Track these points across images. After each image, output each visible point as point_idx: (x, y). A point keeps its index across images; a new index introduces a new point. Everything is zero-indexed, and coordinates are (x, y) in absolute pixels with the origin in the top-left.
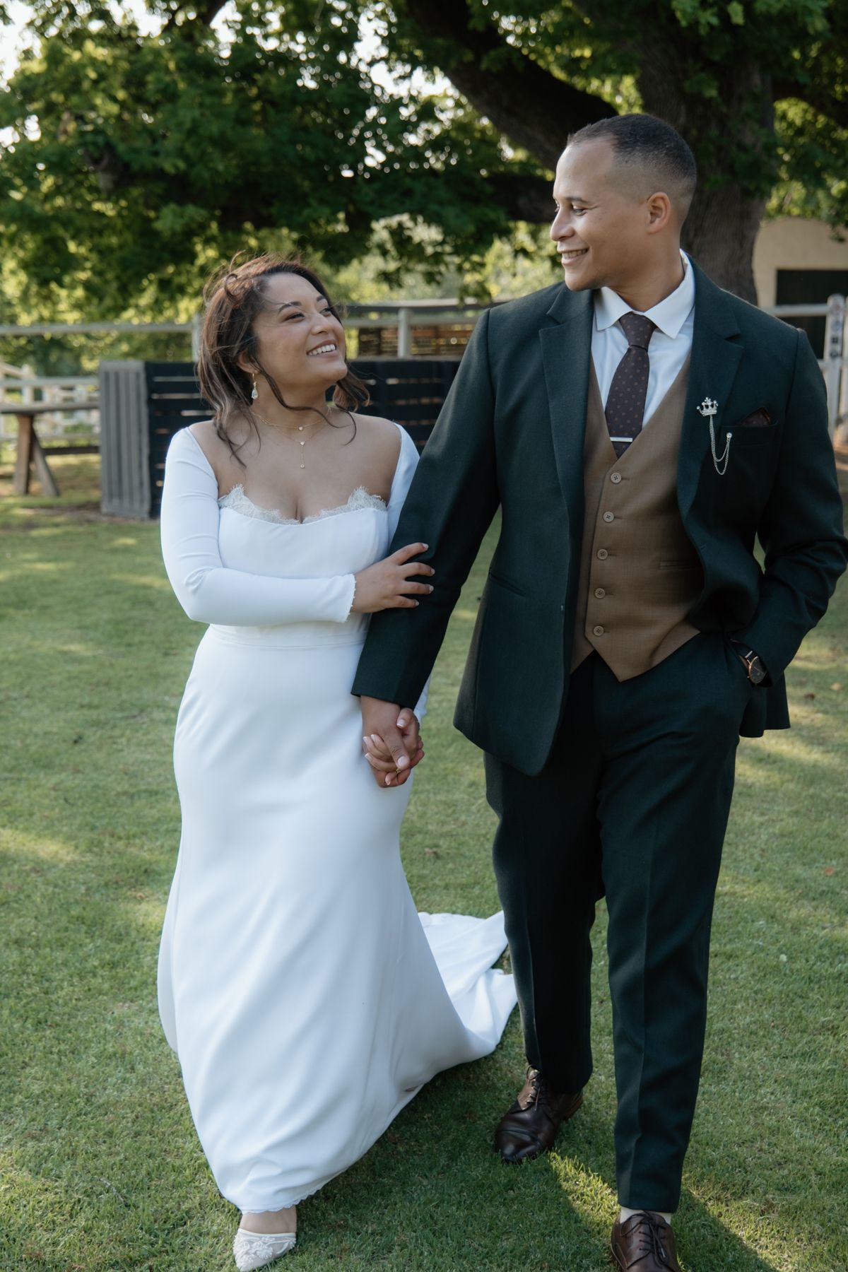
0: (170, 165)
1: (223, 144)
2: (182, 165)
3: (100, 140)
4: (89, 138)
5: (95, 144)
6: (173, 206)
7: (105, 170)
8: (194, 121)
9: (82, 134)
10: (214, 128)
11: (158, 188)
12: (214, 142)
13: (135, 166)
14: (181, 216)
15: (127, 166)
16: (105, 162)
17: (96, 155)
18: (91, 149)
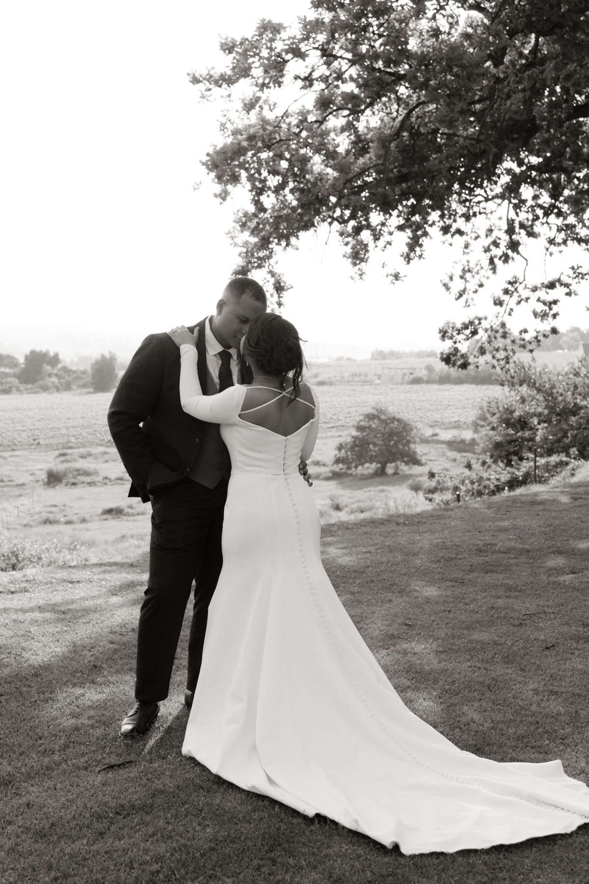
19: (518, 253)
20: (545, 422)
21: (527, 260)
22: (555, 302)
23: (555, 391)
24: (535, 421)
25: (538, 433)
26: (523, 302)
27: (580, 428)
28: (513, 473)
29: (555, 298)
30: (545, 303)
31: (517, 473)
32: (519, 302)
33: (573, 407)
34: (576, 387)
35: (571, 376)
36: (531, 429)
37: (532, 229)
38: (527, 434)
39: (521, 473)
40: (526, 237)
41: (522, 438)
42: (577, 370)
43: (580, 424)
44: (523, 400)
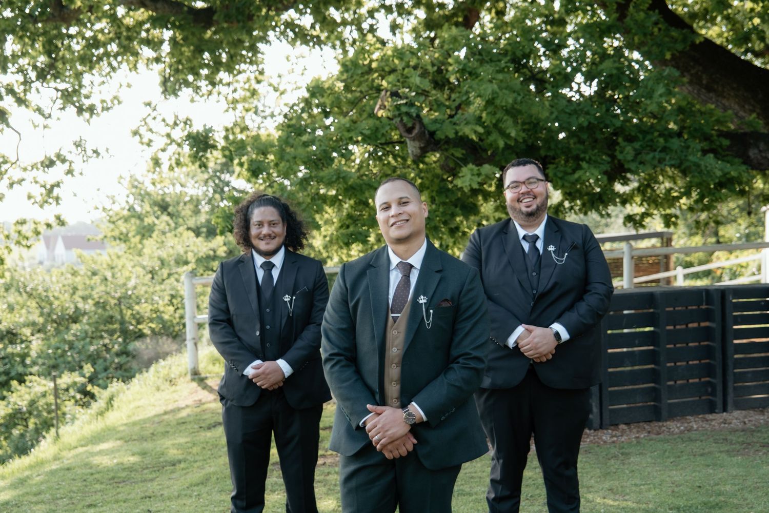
0: (471, 132)
1: (512, 112)
2: (480, 130)
3: (413, 111)
4: (404, 109)
5: (408, 114)
6: (471, 166)
7: (414, 139)
8: (494, 92)
9: (398, 107)
10: (508, 99)
11: (459, 152)
12: (507, 112)
13: (440, 135)
14: (479, 175)
15: (432, 134)
16: (416, 131)
17: (410, 125)
18: (405, 119)
19: (8, 125)
20: (39, 331)
21: (19, 134)
22: (58, 185)
23: (50, 294)
24: (27, 331)
25: (32, 346)
26: (15, 186)
27: (86, 337)
28: (15, 403)
29: (58, 179)
30: (44, 186)
31: (20, 403)
32: (11, 185)
33: (74, 312)
34: (75, 289)
35: (69, 276)
36: (22, 342)
37: (25, 95)
38: (18, 349)
39: (25, 403)
40: (16, 104)
41: (13, 354)
42: (75, 268)
43: (86, 332)
44: (11, 309)
